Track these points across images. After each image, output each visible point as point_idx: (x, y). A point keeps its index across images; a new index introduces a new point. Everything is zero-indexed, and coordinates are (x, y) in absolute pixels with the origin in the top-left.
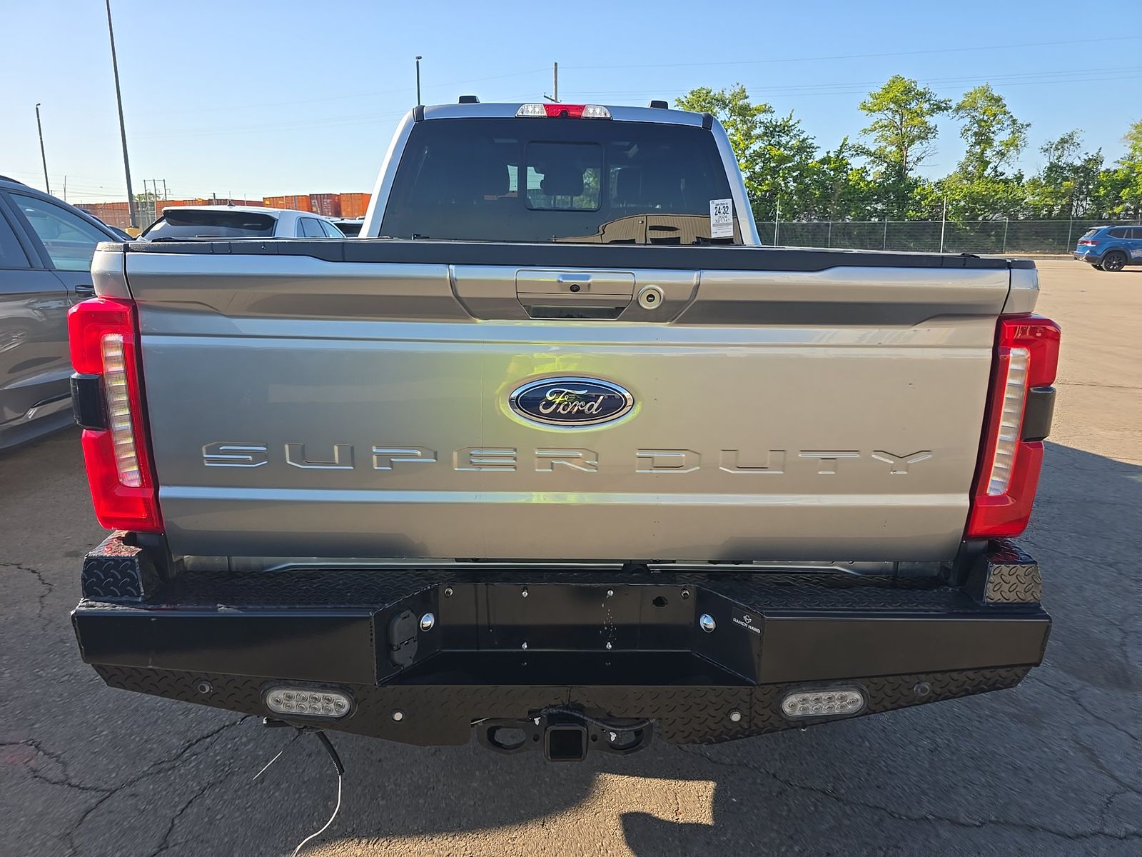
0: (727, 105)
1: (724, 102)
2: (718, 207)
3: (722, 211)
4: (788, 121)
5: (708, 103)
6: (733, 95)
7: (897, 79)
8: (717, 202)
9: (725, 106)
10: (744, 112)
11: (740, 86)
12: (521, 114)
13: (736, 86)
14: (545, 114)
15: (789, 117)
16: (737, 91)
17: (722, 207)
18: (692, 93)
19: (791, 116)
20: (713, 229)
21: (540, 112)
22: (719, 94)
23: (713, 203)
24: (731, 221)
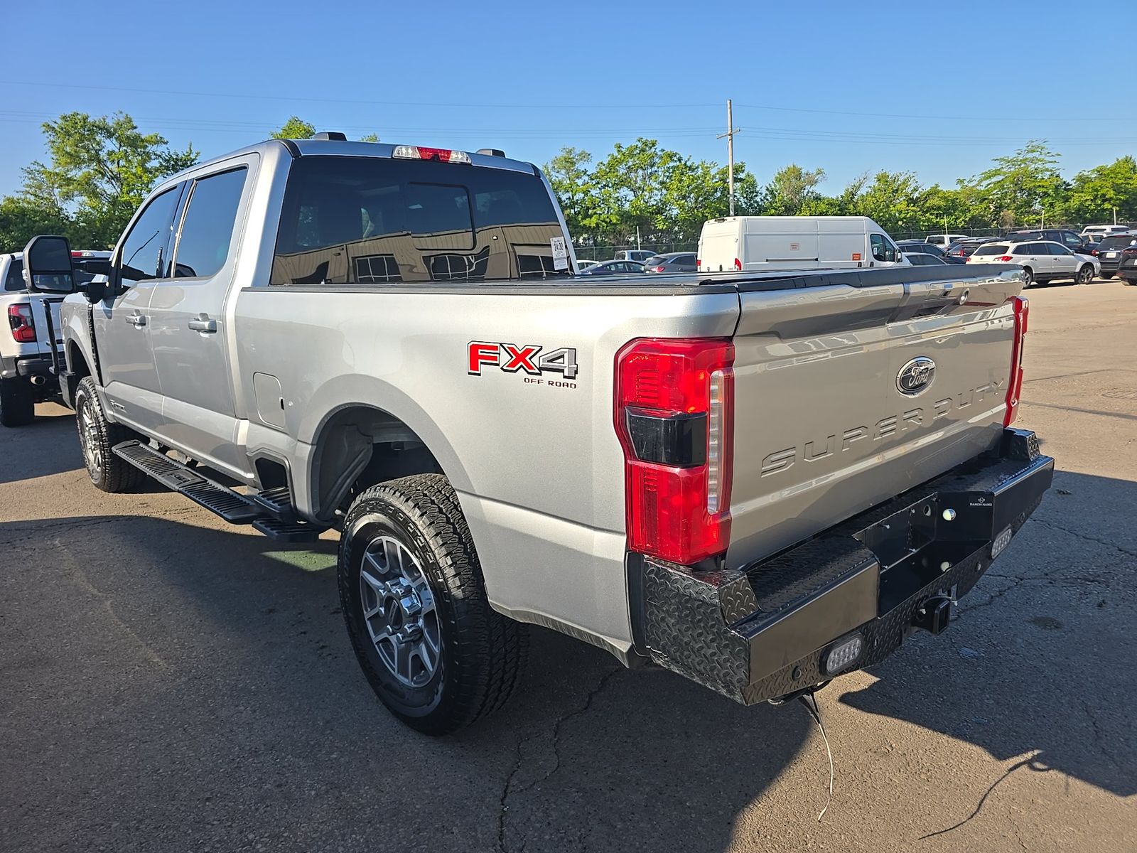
0: (114, 134)
1: (108, 131)
4: (189, 155)
5: (88, 131)
6: (118, 124)
7: (294, 121)
9: (110, 135)
10: (135, 143)
11: (124, 115)
13: (119, 115)
15: (188, 150)
16: (122, 119)
18: (64, 118)
19: (191, 151)
22: (100, 122)
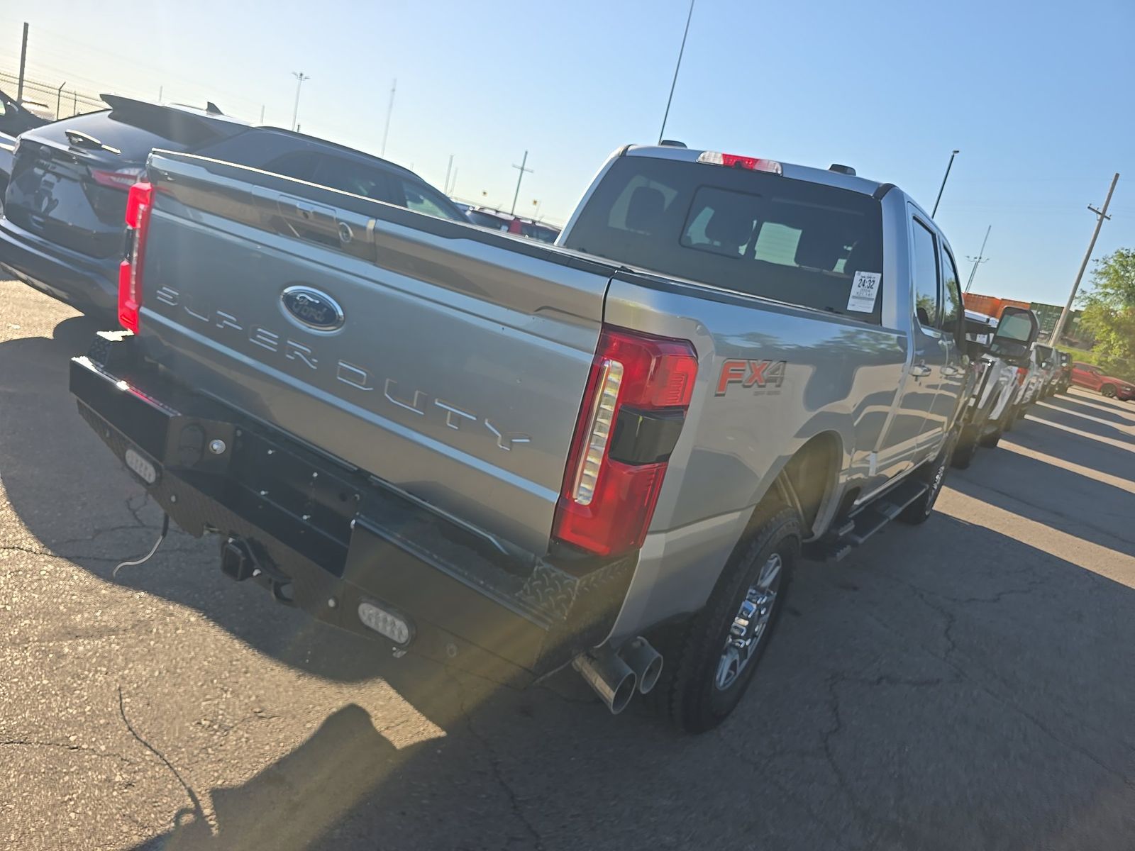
2: (863, 279)
3: (866, 285)
8: (863, 273)
12: (702, 160)
14: (722, 163)
17: (867, 280)
20: (851, 301)
21: (720, 161)
23: (859, 274)
24: (874, 296)
